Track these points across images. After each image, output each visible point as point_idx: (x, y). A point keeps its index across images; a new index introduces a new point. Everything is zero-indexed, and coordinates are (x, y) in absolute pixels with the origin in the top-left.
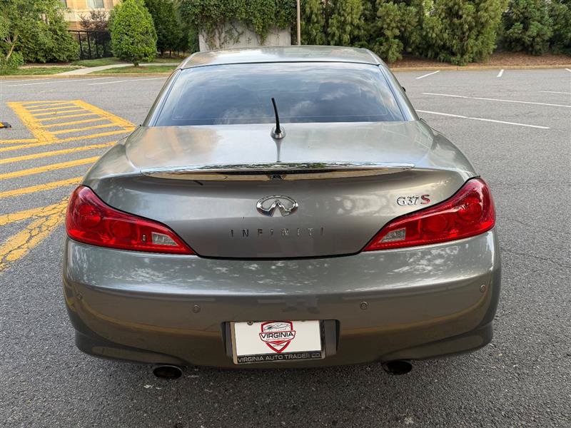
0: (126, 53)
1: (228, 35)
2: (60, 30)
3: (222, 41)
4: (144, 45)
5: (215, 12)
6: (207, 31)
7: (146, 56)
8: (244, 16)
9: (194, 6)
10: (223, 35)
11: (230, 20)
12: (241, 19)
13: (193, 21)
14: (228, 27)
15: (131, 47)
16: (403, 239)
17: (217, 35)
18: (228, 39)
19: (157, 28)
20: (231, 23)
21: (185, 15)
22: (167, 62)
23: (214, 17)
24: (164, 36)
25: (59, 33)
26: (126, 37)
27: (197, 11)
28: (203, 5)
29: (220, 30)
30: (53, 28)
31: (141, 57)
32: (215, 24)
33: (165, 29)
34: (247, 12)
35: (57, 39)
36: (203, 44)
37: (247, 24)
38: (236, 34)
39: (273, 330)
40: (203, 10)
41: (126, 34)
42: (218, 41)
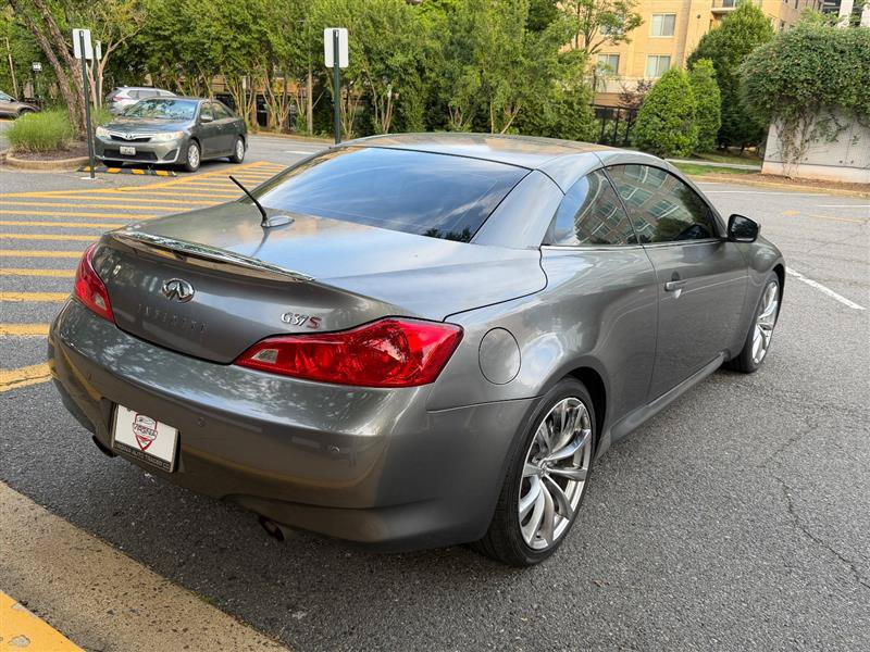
0: (649, 142)
1: (819, 130)
2: (579, 103)
3: (808, 137)
4: (680, 133)
5: (803, 92)
6: (784, 121)
7: (678, 148)
8: (853, 100)
9: (772, 81)
10: (811, 128)
11: (827, 105)
12: (848, 105)
13: (764, 103)
14: (824, 115)
15: (658, 134)
16: (274, 362)
17: (801, 127)
18: (818, 134)
19: (724, 110)
20: (830, 111)
21: (753, 92)
22: (727, 162)
23: (799, 98)
24: (734, 124)
25: (576, 107)
26: (656, 119)
27: (773, 88)
28: (785, 81)
29: (808, 120)
30: (570, 99)
31: (670, 150)
32: (801, 109)
33: (738, 113)
34: (860, 95)
35: (571, 116)
36: (773, 141)
37: (858, 114)
38: (834, 128)
39: (142, 424)
40: (785, 87)
41: (658, 116)
42: (799, 136)
